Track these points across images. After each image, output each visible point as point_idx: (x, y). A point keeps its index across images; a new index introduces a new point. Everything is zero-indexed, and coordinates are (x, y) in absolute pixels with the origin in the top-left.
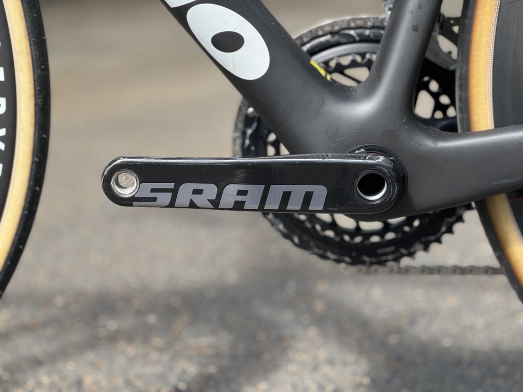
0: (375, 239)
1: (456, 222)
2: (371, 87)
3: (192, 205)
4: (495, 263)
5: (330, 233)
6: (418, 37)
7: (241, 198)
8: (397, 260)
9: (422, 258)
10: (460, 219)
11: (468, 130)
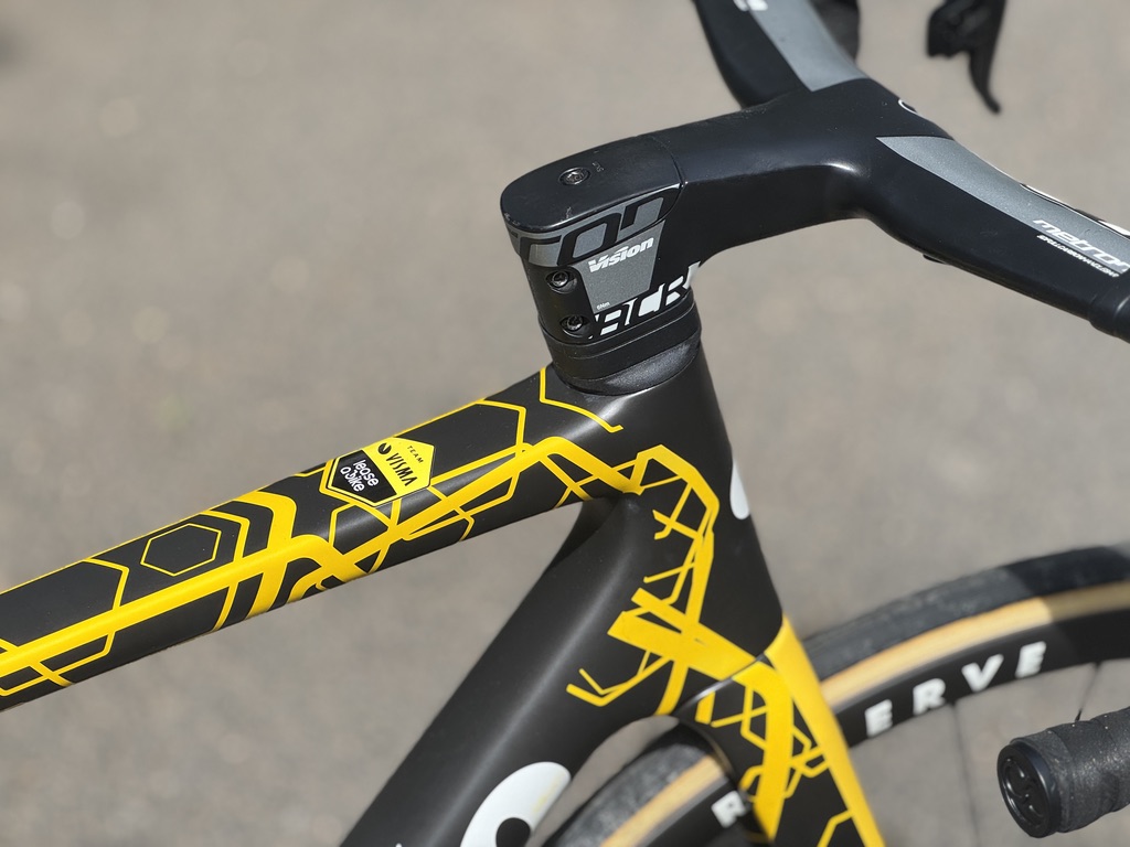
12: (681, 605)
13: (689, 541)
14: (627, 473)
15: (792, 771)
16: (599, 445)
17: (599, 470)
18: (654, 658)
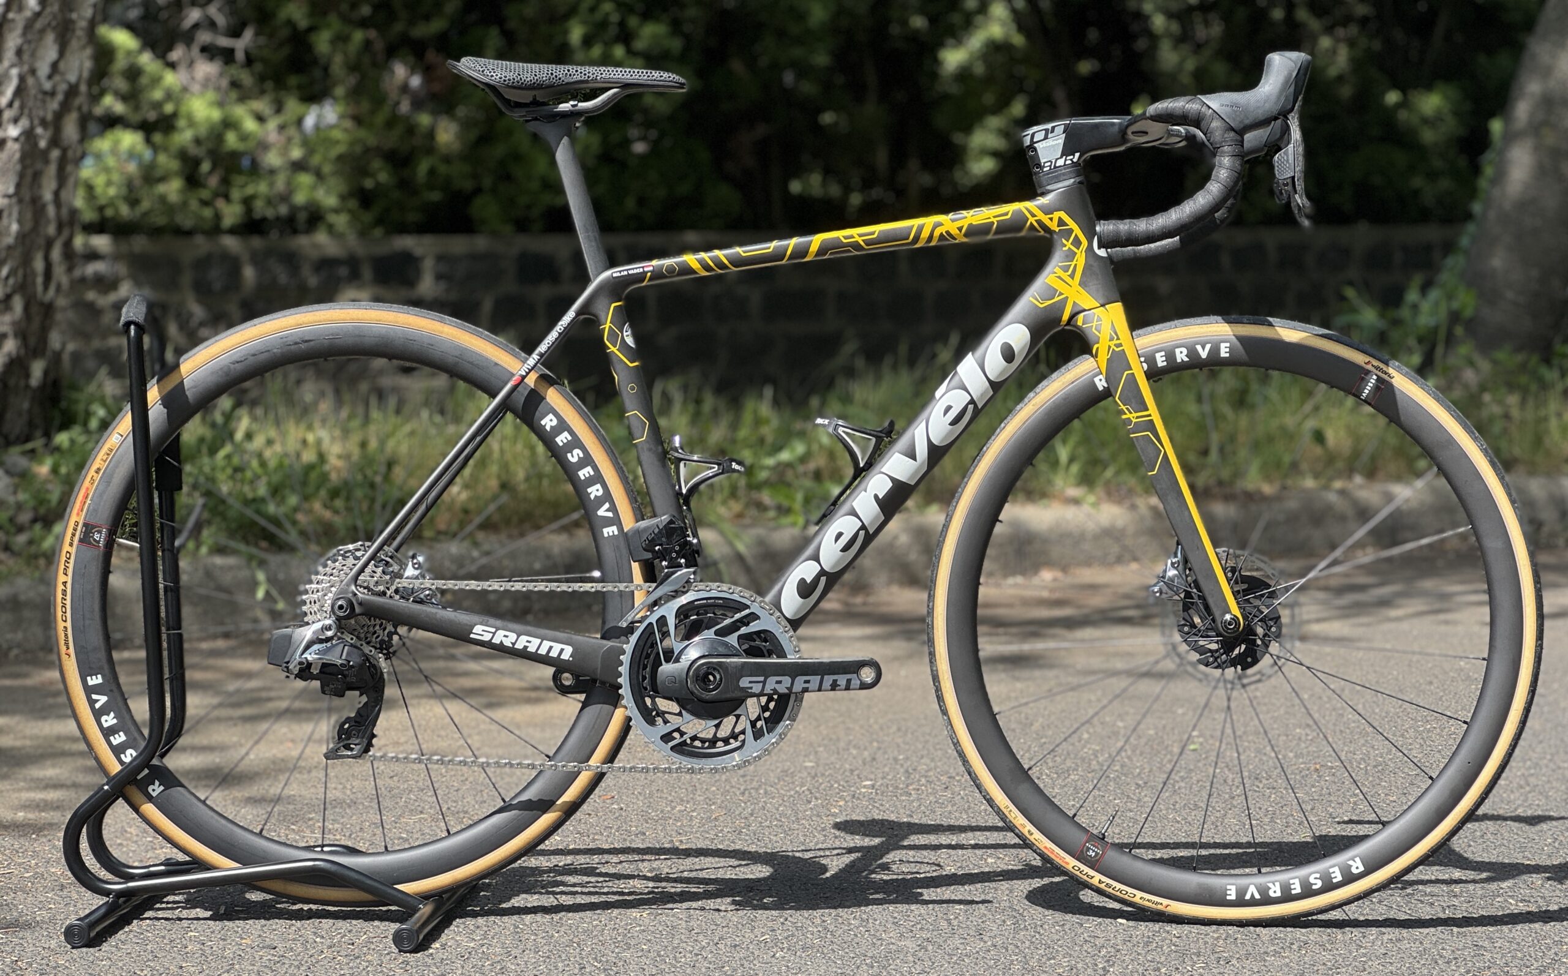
12: (1072, 276)
13: (1075, 254)
14: (1051, 219)
15: (1110, 347)
16: (1040, 208)
17: (1041, 216)
18: (1061, 294)
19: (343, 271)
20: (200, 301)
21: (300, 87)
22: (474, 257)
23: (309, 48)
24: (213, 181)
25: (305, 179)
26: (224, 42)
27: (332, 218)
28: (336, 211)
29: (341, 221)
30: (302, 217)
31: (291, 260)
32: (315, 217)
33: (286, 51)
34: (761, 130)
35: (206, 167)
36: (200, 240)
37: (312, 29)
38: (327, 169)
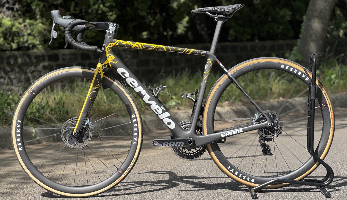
0: (192, 154)
1: (204, 151)
2: (190, 129)
3: (165, 146)
4: (211, 158)
5: (185, 154)
6: (196, 122)
7: (172, 144)
8: (196, 158)
9: (200, 158)
10: (205, 151)
11: (204, 135)
19: (41, 58)
20: (8, 67)
21: (29, 16)
22: (71, 54)
23: (30, 7)
24: (10, 39)
25: (31, 37)
26: (11, 6)
27: (38, 46)
28: (38, 45)
29: (40, 47)
30: (31, 46)
31: (29, 56)
32: (34, 46)
33: (25, 8)
34: (135, 24)
35: (8, 35)
36: (8, 52)
37: (31, 3)
38: (36, 35)
